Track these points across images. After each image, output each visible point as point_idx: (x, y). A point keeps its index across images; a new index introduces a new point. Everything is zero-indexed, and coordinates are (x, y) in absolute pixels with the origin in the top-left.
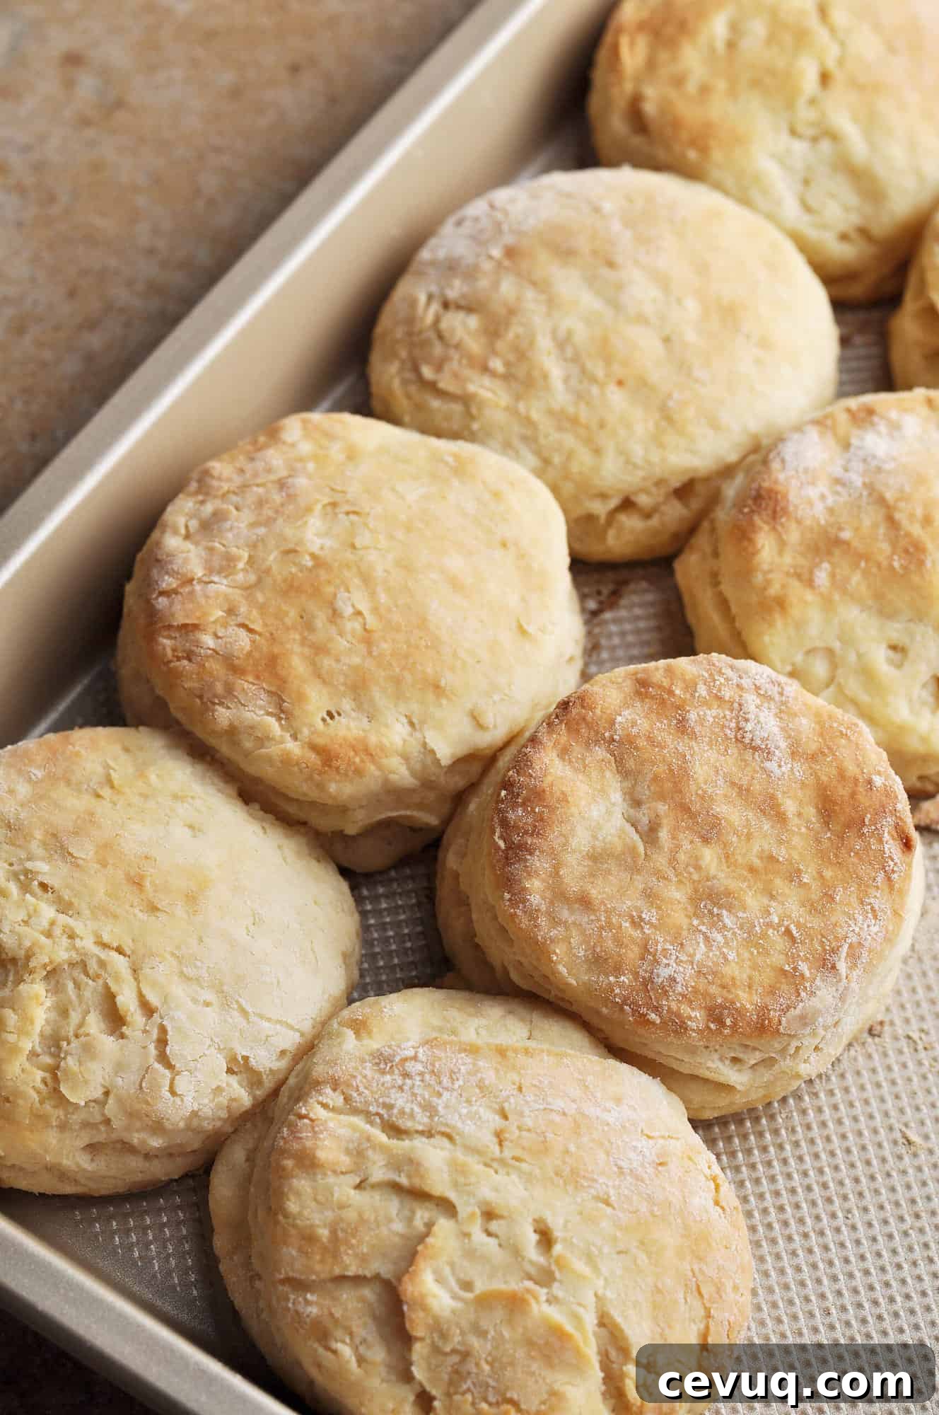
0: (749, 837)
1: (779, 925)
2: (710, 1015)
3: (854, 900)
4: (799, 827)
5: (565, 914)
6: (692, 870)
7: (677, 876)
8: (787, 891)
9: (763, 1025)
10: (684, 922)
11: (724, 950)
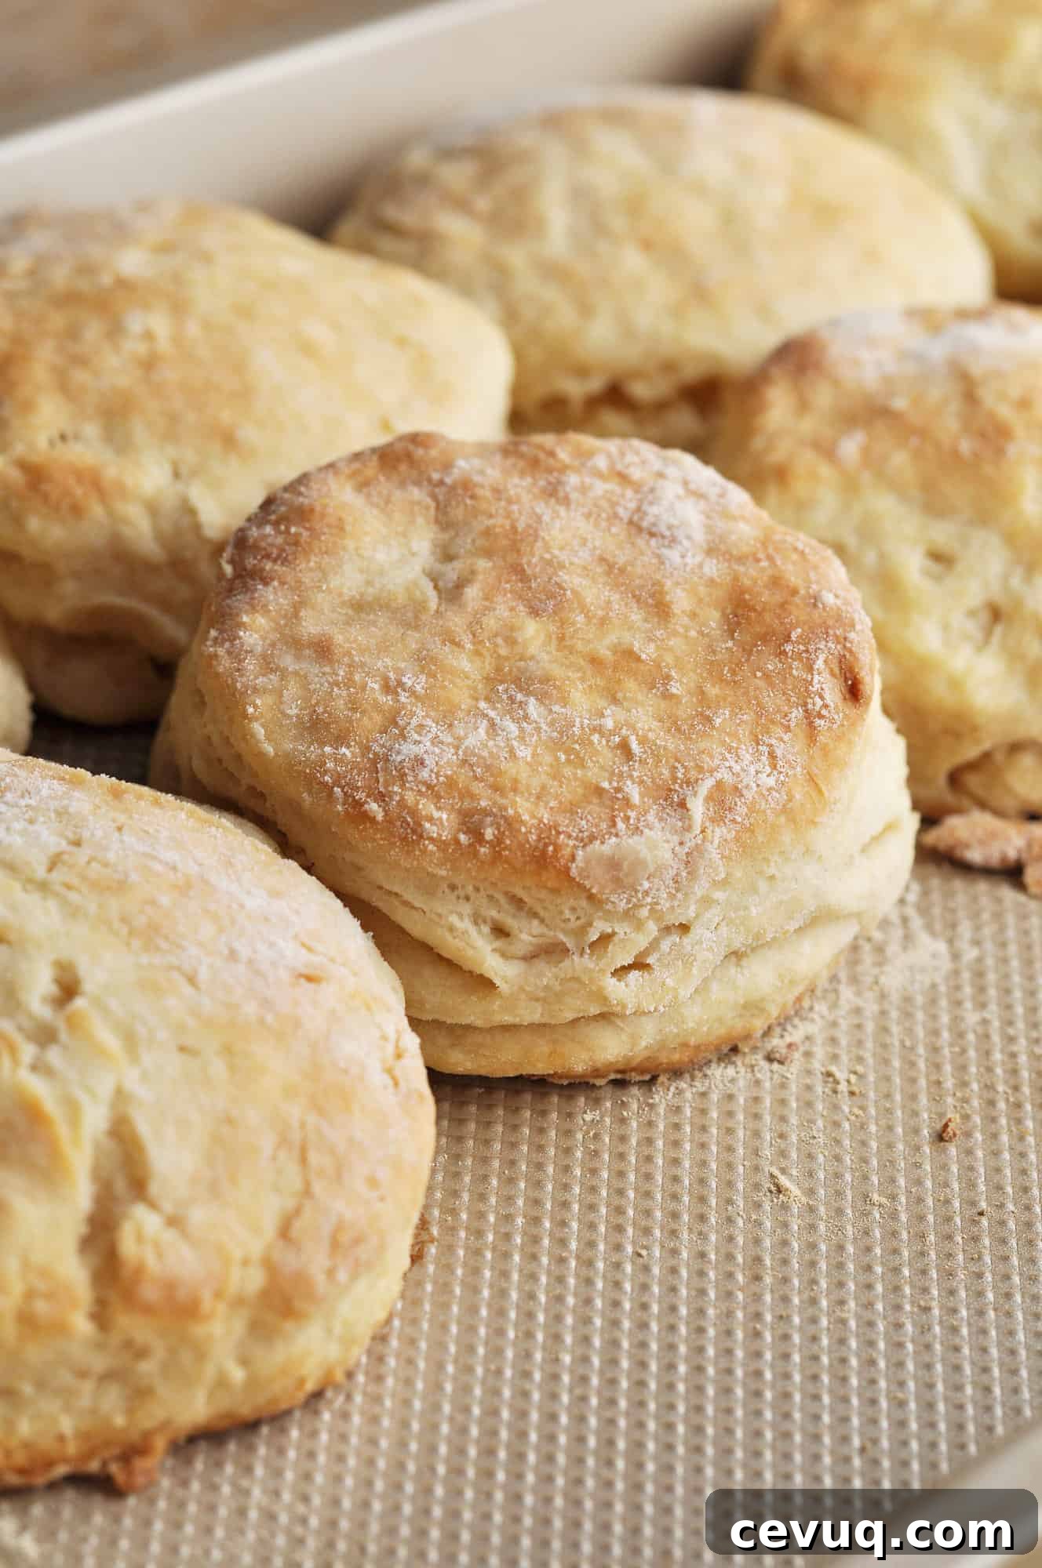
0: (603, 622)
1: (613, 733)
2: (464, 823)
3: (744, 732)
4: (687, 629)
5: (288, 661)
6: (499, 641)
7: (474, 644)
8: (640, 697)
9: (544, 852)
10: (466, 703)
11: (515, 744)
